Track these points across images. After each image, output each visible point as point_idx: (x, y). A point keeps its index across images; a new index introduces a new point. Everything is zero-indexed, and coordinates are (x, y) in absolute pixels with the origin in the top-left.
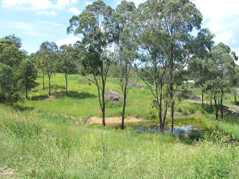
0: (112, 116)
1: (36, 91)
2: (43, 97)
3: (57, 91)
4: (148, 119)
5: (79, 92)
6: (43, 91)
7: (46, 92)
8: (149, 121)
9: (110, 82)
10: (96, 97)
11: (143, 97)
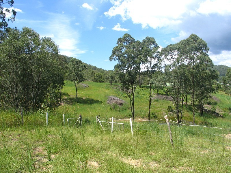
3: (64, 98)
5: (84, 98)
9: (102, 87)
10: (101, 102)
11: (138, 101)
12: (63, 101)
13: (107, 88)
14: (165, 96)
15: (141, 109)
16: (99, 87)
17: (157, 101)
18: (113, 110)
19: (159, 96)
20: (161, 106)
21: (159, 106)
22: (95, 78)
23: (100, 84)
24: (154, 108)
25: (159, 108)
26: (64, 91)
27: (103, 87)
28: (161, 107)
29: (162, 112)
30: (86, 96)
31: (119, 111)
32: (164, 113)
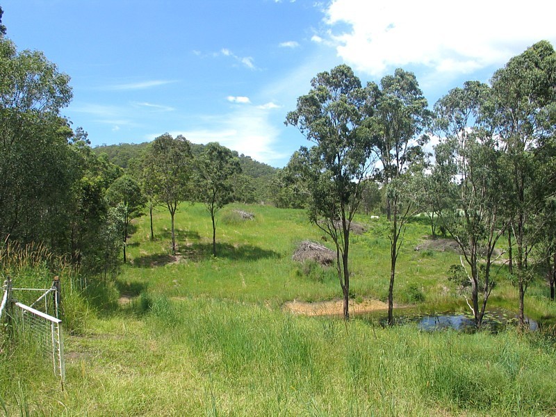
0: (330, 300)
1: (137, 244)
2: (161, 260)
3: (184, 243)
4: (407, 302)
5: (236, 246)
6: (153, 245)
7: (163, 248)
8: (410, 305)
9: (290, 219)
10: (279, 256)
11: (378, 254)
12: (179, 251)
13: (301, 222)
14: (451, 243)
15: (383, 276)
16: (281, 219)
17: (429, 254)
18: (304, 276)
19: (436, 242)
20: (439, 268)
21: (434, 267)
22: (281, 200)
23: (286, 212)
24: (417, 274)
25: (432, 273)
26: (189, 227)
27: (292, 218)
28: (437, 271)
29: (439, 286)
30: (243, 240)
31: (321, 280)
32: (445, 288)
